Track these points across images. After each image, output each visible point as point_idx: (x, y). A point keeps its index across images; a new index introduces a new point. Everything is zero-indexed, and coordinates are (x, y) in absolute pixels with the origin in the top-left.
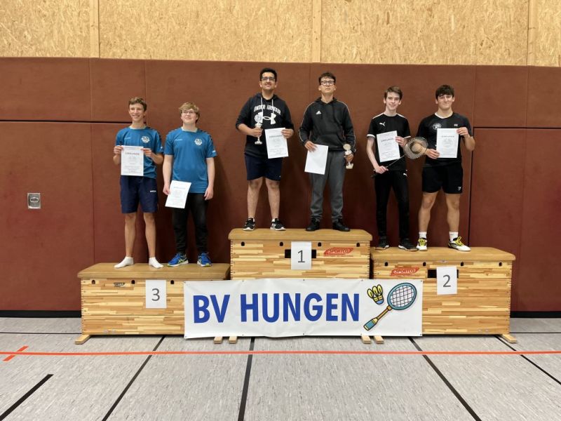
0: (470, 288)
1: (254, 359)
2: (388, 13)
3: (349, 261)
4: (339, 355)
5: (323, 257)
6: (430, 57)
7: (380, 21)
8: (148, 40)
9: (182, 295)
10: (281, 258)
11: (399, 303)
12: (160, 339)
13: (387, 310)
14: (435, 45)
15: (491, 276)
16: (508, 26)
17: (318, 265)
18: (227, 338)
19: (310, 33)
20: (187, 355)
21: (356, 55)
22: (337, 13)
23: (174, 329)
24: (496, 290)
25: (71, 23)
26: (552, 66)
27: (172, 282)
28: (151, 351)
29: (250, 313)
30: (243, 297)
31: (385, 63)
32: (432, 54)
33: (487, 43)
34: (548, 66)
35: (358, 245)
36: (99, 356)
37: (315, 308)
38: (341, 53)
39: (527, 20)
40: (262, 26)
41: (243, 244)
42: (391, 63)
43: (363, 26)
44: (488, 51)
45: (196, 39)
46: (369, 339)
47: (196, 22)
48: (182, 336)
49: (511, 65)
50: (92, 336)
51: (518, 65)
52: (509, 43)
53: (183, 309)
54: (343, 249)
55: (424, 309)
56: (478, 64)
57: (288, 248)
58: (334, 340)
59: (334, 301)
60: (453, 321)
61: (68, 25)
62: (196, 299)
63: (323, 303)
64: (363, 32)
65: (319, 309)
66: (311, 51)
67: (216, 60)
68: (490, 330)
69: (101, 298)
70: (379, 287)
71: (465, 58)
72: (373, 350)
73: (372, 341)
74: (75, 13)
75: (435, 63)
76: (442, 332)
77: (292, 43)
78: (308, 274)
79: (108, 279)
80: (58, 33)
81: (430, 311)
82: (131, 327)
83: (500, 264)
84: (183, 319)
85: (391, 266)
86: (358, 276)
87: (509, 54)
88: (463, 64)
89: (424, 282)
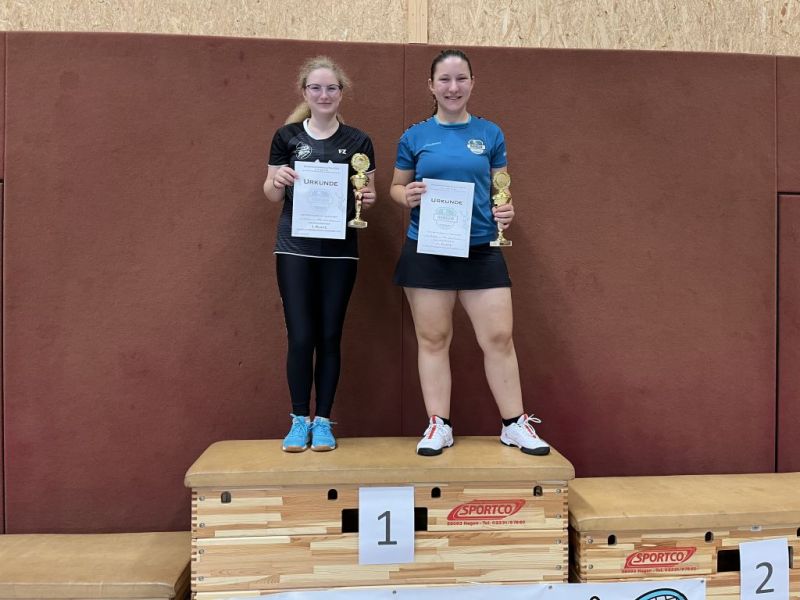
5: (445, 527)
6: (676, 35)
10: (330, 533)
17: (434, 550)
21: (510, 27)
31: (574, 47)
32: (679, 28)
33: (794, 9)
35: (538, 491)
41: (226, 498)
57: (351, 506)
66: (405, 17)
71: (752, 40)
78: (405, 576)
85: (625, 546)
86: (539, 574)
88: (747, 52)
89: (710, 584)
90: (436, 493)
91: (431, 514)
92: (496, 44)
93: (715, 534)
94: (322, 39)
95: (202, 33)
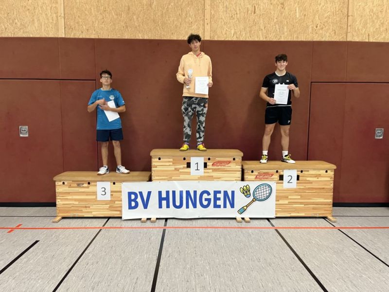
0: (306, 187)
1: (166, 231)
2: (255, 7)
3: (228, 169)
4: (221, 229)
5: (211, 167)
6: (282, 36)
7: (249, 12)
8: (96, 25)
9: (121, 192)
10: (184, 168)
11: (260, 197)
12: (107, 220)
13: (253, 201)
14: (285, 27)
15: (320, 179)
16: (335, 14)
17: (208, 172)
18: (150, 219)
19: (204, 20)
20: (124, 229)
21: (234, 34)
22: (221, 7)
23: (116, 214)
24: (323, 188)
25: (46, 14)
26: (364, 41)
27: (114, 183)
28: (101, 226)
29: (164, 203)
30: (160, 193)
31: (252, 40)
32: (284, 33)
33: (320, 26)
34: (361, 41)
35: (234, 159)
36: (68, 230)
37: (206, 200)
38: (224, 33)
39: (347, 10)
40: (171, 15)
41: (160, 159)
42: (256, 39)
43: (238, 15)
44: (321, 31)
45: (128, 24)
46: (241, 220)
47: (128, 13)
48: (121, 218)
49: (336, 40)
50: (64, 218)
51: (341, 40)
52: (335, 26)
53: (121, 201)
54: (224, 162)
55: (277, 200)
56: (314, 40)
57: (189, 162)
58: (219, 220)
59: (218, 196)
60: (295, 208)
61: (44, 15)
62: (130, 194)
63: (212, 197)
64: (238, 19)
65: (209, 200)
66: (204, 32)
67: (141, 38)
68: (319, 214)
69: (69, 193)
70: (248, 186)
71: (306, 36)
72: (243, 226)
73: (243, 221)
74: (49, 8)
75: (286, 40)
76: (289, 215)
77: (192, 27)
78: (201, 178)
79: (73, 181)
80: (37, 21)
81: (281, 202)
82: (88, 212)
83: (326, 172)
84: (121, 207)
85: (255, 173)
86: (234, 179)
87: (335, 33)
88: (304, 40)
89: (277, 183)
90: (209, 159)
91: (208, 164)
92: (230, 39)
93: (279, 171)
94: (180, 39)
95: (147, 38)
